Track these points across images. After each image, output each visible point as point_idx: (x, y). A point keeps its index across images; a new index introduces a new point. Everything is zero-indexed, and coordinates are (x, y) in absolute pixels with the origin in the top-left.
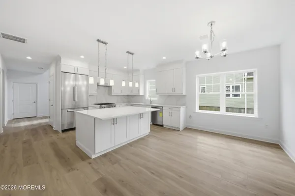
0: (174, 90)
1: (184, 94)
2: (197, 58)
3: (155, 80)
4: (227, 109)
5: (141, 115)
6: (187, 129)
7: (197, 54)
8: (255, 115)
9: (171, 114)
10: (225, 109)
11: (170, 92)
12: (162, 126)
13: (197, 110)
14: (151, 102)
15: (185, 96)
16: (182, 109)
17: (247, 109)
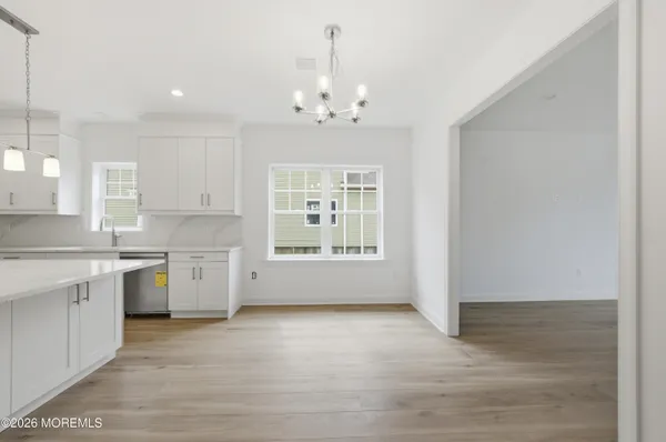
0: (206, 199)
1: (237, 213)
2: (298, 109)
3: (133, 166)
4: (335, 249)
5: (79, 292)
6: (245, 310)
7: (299, 98)
8: (380, 255)
9: (197, 275)
10: (330, 248)
11: (195, 206)
12: (167, 316)
13: (272, 256)
14: (115, 238)
15: (239, 217)
16: (234, 256)
17: (348, 248)
